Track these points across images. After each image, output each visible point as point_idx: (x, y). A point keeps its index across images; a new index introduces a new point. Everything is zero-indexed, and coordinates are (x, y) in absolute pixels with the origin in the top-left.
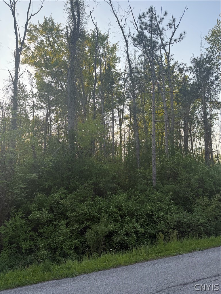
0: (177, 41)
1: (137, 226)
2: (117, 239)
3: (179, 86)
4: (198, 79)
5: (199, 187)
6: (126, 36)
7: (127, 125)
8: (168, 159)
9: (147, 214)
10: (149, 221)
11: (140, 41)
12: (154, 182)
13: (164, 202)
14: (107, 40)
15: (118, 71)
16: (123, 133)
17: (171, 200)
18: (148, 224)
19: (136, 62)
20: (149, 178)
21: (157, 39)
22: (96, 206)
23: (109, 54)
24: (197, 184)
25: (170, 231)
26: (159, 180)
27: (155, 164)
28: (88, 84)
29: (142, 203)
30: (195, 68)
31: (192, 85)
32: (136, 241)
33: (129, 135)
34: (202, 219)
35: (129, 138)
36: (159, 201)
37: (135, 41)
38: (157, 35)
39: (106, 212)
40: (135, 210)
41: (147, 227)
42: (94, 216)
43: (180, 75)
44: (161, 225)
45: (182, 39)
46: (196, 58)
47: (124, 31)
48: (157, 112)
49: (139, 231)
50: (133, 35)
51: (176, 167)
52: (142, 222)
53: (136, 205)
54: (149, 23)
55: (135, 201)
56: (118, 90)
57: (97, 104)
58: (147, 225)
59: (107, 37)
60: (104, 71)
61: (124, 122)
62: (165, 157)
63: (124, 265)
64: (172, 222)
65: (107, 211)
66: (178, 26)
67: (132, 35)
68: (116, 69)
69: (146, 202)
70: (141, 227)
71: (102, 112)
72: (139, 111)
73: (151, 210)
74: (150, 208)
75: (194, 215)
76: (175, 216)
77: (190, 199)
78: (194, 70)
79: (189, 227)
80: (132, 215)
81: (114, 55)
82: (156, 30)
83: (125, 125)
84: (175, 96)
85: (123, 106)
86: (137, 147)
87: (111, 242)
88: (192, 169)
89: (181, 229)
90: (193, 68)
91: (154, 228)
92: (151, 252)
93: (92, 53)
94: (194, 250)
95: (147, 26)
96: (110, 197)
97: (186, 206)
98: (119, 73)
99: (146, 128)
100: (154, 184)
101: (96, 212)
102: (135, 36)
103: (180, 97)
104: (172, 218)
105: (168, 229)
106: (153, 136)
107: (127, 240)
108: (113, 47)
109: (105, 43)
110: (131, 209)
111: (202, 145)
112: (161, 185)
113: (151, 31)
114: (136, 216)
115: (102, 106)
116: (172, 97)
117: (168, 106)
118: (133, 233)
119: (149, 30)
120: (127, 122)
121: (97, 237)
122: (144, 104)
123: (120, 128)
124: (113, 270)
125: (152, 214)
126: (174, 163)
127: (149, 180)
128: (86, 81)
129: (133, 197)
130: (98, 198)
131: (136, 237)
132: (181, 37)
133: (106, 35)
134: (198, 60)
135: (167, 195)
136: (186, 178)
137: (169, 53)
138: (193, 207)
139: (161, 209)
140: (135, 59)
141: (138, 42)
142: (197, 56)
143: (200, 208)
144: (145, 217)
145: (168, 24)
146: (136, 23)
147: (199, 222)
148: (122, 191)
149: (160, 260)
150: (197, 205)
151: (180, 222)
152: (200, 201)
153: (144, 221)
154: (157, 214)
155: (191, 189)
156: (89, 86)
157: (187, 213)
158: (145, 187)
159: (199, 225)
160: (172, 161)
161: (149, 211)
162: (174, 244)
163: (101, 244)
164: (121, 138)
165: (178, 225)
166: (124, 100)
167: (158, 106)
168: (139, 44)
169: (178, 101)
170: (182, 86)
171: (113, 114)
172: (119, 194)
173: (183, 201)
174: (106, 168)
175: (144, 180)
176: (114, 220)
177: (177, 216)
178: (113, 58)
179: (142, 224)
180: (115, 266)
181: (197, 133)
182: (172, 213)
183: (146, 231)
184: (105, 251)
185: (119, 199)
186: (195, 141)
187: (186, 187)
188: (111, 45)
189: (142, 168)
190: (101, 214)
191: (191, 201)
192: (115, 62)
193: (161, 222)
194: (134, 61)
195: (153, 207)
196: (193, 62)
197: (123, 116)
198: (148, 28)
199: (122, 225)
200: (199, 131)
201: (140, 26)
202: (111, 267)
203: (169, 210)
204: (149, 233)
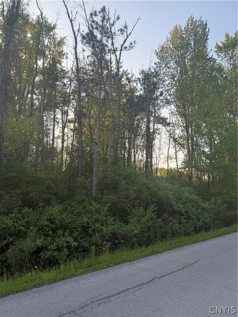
0: (127, 49)
1: (70, 239)
2: (45, 255)
3: (126, 95)
4: (145, 92)
5: (136, 199)
6: (75, 32)
7: (71, 130)
8: (109, 169)
9: (82, 227)
10: (84, 234)
11: (89, 41)
12: (93, 192)
13: (102, 213)
14: (54, 31)
15: (64, 69)
16: (66, 138)
17: (108, 211)
18: (83, 237)
19: (85, 62)
20: (89, 188)
21: (107, 42)
22: (24, 219)
23: (55, 48)
24: (135, 196)
25: (104, 243)
26: (99, 190)
27: (96, 173)
28: (27, 76)
29: (79, 214)
30: (143, 80)
31: (139, 97)
32: (68, 256)
33: (73, 141)
34: (136, 230)
35: (72, 144)
36: (96, 213)
37: (83, 39)
38: (108, 38)
39: (35, 225)
40: (70, 223)
41: (81, 241)
42: (20, 230)
43: (128, 85)
44: (96, 238)
45: (132, 48)
46: (145, 71)
47: (73, 25)
48: (103, 120)
49: (72, 245)
50: (83, 32)
51: (117, 178)
52: (76, 236)
53: (71, 217)
54: (100, 23)
55: (71, 213)
56: (63, 88)
57: (36, 101)
58: (81, 238)
59: (54, 28)
60: (47, 64)
61: (68, 126)
62: (107, 167)
63: (49, 284)
64: (107, 234)
65: (37, 225)
66: (130, 33)
67: (81, 31)
68: (62, 65)
69: (83, 213)
70: (75, 241)
71: (42, 110)
72: (85, 115)
73: (87, 222)
74: (86, 219)
75: (129, 226)
76: (111, 227)
77: (127, 210)
78: (142, 83)
79: (123, 239)
80: (65, 228)
81: (62, 49)
82: (107, 33)
83: (69, 130)
84: (122, 106)
85: (67, 107)
86: (80, 154)
87: (39, 259)
88: (132, 181)
89: (116, 241)
90: (141, 80)
91: (88, 241)
92: (81, 266)
93: (35, 42)
94: (125, 261)
95: (98, 26)
96: (43, 209)
97: (122, 217)
98: (65, 70)
99: (92, 135)
100: (94, 195)
101: (23, 226)
102: (84, 34)
103: (127, 107)
104: (108, 230)
105: (103, 241)
106: (96, 144)
107: (58, 255)
108: (61, 41)
109: (52, 33)
110: (65, 222)
111: (144, 157)
112: (101, 196)
113: (102, 33)
114: (71, 229)
115: (42, 104)
116: (119, 107)
117: (115, 115)
118: (65, 247)
119: (100, 31)
120: (72, 126)
121: (22, 254)
122: (91, 109)
123: (63, 132)
124: (34, 290)
125: (87, 226)
126: (115, 174)
127: (88, 191)
128: (24, 73)
129: (69, 209)
130: (26, 210)
131: (67, 252)
132: (131, 46)
133: (53, 25)
134: (146, 73)
135: (105, 206)
136: (125, 188)
137: (119, 60)
138: (129, 218)
139: (97, 221)
140: (84, 59)
141: (87, 41)
142: (146, 68)
143: (135, 219)
144: (80, 229)
145: (119, 29)
146: (88, 20)
147: (133, 233)
148: (57, 202)
149: (89, 274)
150: (134, 216)
151: (115, 233)
152: (136, 212)
153: (78, 234)
154: (92, 226)
155: (129, 200)
156: (28, 79)
157: (122, 224)
158: (84, 197)
159: (133, 236)
160: (113, 171)
161: (85, 223)
162: (106, 256)
163: (26, 261)
164: (63, 142)
165: (113, 237)
166: (69, 102)
167: (106, 113)
168: (88, 43)
169: (125, 112)
170: (130, 96)
171: (55, 115)
172: (53, 205)
173: (120, 212)
174: (40, 176)
175: (84, 190)
176: (44, 234)
177: (112, 227)
178: (60, 53)
179: (76, 238)
180: (37, 286)
181: (141, 145)
182: (108, 225)
183: (79, 245)
184: (28, 269)
185: (52, 211)
186: (138, 153)
187: (124, 198)
188: (58, 37)
189: (83, 177)
190: (29, 228)
191: (128, 212)
192: (62, 57)
193: (96, 234)
194: (83, 61)
195: (89, 219)
196: (141, 73)
197: (67, 119)
198: (100, 29)
199: (53, 239)
200: (142, 144)
201: (91, 24)
202: (33, 287)
203: (106, 221)
204: (83, 247)
